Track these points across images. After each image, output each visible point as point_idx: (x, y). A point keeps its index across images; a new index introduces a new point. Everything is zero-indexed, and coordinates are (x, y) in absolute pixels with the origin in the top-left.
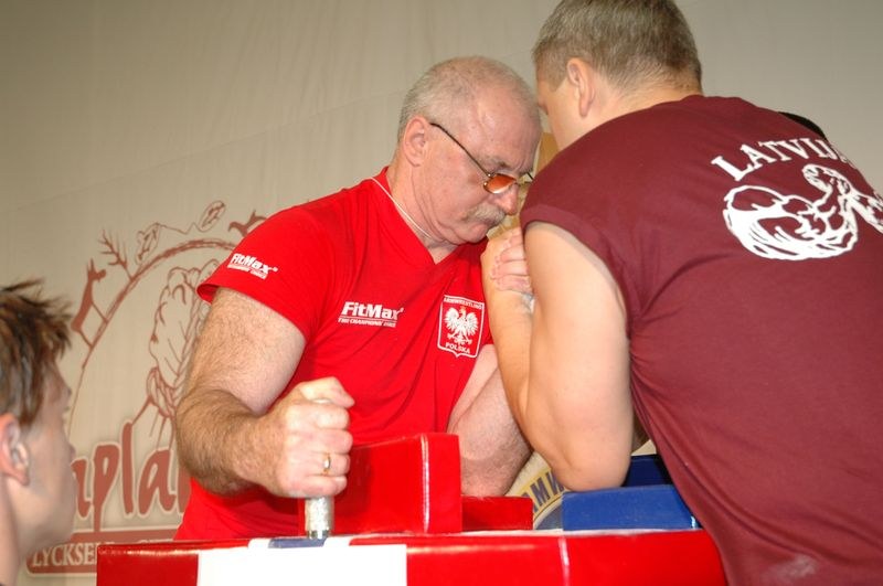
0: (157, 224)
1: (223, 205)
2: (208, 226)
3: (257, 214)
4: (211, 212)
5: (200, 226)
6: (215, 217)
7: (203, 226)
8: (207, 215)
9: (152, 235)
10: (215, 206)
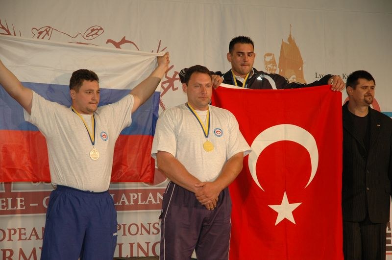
0: (50, 27)
1: (101, 29)
2: (90, 38)
3: (126, 39)
4: (93, 30)
5: (85, 36)
6: (96, 34)
7: (87, 36)
8: (89, 31)
9: (45, 32)
10: (95, 28)
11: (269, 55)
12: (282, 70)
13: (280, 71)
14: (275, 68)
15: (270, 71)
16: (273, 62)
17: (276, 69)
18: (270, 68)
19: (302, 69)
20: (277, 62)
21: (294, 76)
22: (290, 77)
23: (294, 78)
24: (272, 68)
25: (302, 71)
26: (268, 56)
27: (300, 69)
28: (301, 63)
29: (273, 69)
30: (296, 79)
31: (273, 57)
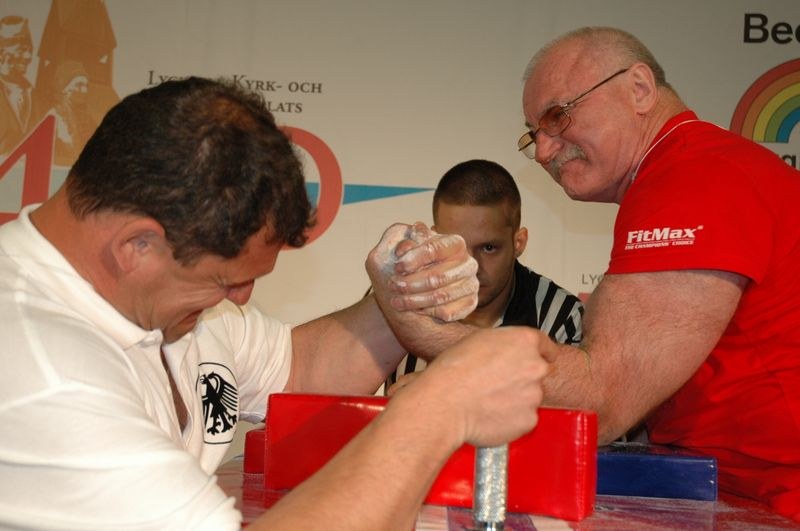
11: (12, 20)
12: (47, 63)
13: (41, 64)
14: (26, 55)
15: (10, 62)
16: (24, 41)
17: (29, 61)
18: (12, 56)
19: (110, 61)
20: (36, 41)
21: (84, 80)
22: (69, 82)
23: (80, 84)
24: (17, 55)
25: (108, 66)
26: (7, 24)
27: (104, 60)
28: (110, 44)
29: (20, 60)
30: (87, 86)
31: (25, 29)
